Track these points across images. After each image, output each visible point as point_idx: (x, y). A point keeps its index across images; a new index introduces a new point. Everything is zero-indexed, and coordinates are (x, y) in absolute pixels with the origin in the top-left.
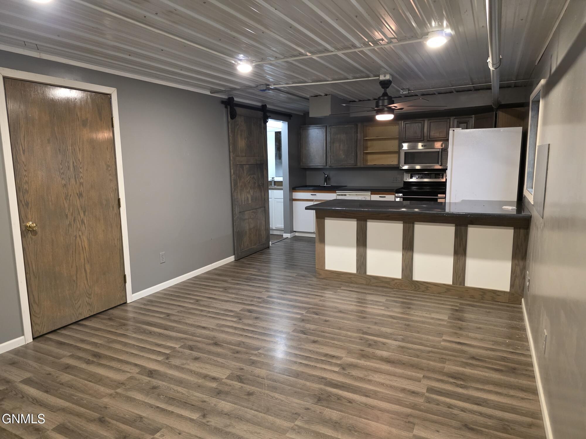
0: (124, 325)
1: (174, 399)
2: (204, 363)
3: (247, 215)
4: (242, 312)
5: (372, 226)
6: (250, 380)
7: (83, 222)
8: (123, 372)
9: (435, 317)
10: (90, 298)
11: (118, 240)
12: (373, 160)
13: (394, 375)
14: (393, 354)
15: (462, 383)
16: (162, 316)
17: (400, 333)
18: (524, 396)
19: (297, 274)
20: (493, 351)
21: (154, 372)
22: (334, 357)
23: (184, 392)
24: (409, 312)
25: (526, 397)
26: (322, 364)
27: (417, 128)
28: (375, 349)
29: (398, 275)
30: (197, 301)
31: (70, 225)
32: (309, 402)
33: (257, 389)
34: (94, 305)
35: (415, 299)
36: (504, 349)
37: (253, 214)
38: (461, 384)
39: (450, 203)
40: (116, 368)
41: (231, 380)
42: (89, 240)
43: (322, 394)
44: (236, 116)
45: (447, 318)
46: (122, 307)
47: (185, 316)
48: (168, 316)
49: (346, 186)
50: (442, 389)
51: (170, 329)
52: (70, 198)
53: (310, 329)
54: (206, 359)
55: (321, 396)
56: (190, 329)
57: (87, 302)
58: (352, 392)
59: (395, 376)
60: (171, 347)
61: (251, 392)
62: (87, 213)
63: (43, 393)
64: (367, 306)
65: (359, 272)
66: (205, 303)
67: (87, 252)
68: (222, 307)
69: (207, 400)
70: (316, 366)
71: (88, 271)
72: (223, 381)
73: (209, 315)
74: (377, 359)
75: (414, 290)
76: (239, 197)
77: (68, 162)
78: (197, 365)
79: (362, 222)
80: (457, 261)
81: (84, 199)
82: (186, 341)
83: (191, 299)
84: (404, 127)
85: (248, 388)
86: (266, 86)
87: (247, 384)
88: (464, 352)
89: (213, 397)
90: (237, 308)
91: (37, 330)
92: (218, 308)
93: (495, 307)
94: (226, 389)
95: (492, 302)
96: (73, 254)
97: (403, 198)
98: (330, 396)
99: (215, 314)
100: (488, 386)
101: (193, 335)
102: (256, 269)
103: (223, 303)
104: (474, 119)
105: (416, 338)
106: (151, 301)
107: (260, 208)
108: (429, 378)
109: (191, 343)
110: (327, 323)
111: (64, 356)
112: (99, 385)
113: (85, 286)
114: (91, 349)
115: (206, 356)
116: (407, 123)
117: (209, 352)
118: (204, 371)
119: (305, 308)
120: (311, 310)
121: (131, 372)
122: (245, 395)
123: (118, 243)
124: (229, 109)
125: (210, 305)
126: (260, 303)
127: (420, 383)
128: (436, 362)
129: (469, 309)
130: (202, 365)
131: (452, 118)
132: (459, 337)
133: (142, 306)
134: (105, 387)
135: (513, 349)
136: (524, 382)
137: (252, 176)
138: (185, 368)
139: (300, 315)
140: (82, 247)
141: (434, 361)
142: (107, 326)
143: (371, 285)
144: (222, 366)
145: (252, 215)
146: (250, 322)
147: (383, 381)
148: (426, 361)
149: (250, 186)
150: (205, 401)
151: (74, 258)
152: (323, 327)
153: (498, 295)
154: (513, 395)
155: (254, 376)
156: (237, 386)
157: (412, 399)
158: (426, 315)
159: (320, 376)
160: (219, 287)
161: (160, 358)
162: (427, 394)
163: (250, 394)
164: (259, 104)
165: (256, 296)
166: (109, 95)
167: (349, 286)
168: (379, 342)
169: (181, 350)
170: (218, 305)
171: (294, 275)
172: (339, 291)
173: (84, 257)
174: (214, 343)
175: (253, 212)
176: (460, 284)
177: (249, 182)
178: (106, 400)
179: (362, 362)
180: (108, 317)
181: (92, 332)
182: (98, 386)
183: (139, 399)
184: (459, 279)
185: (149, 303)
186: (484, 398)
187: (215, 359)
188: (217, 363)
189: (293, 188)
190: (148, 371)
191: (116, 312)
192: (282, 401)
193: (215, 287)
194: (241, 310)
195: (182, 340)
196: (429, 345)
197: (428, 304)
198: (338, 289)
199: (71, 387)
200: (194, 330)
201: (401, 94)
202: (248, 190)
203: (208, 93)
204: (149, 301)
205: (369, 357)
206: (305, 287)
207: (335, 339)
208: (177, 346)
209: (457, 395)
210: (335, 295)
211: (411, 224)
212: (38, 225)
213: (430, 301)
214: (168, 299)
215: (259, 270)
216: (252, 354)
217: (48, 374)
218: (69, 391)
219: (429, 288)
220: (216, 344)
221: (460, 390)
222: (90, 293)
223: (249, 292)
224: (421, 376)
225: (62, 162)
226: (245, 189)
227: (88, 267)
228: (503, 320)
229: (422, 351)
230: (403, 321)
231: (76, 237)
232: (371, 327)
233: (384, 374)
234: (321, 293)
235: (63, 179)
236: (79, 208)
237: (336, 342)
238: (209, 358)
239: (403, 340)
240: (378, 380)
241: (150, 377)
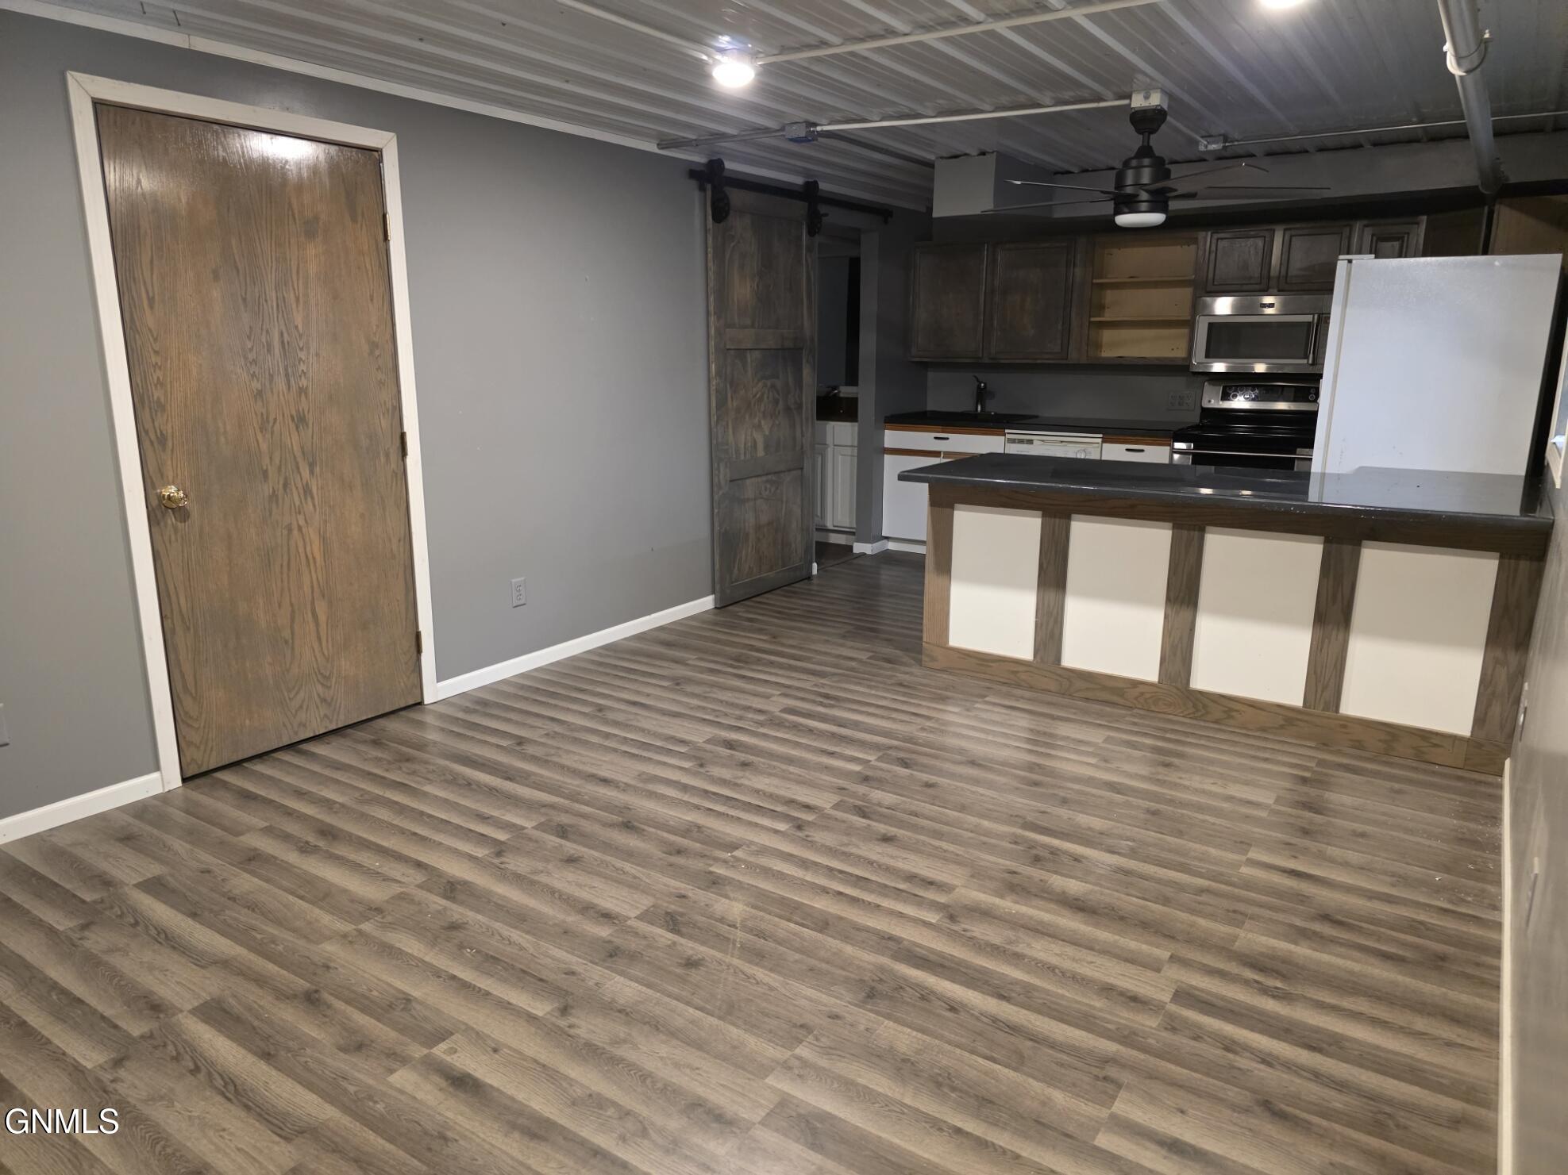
0: (409, 759)
1: (497, 959)
2: (589, 873)
3: (750, 487)
4: (709, 747)
5: (1085, 532)
6: (699, 928)
7: (307, 490)
8: (384, 880)
9: (1238, 795)
10: (329, 688)
11: (399, 541)
12: (1120, 345)
13: (1090, 946)
14: (1097, 888)
15: (1279, 984)
16: (504, 743)
17: (1128, 834)
18: (1455, 1036)
19: (871, 654)
20: (1390, 902)
21: (459, 887)
22: (931, 883)
23: (525, 945)
24: (1166, 775)
25: (1459, 1041)
26: (895, 899)
27: (1249, 252)
28: (1048, 871)
29: (1149, 672)
30: (601, 709)
31: (274, 497)
32: (841, 999)
33: (713, 952)
34: (338, 705)
35: (1189, 740)
36: (1422, 899)
37: (768, 486)
38: (1276, 988)
39: (1323, 475)
40: (369, 869)
41: (648, 922)
42: (324, 539)
43: (881, 980)
44: (727, 214)
45: (1271, 801)
46: (413, 715)
47: (562, 746)
48: (520, 744)
49: (1037, 417)
50: (1217, 996)
51: (518, 778)
52: (273, 427)
53: (879, 804)
54: (596, 863)
55: (879, 987)
56: (569, 781)
57: (318, 695)
58: (961, 983)
59: (1092, 949)
60: (514, 825)
61: (695, 958)
62: (318, 468)
63: (185, 917)
64: (1053, 752)
65: (1042, 659)
66: (620, 717)
67: (319, 570)
68: (660, 730)
69: (579, 969)
70: (879, 906)
71: (322, 618)
72: (629, 923)
73: (625, 748)
74: (1051, 900)
75: (1191, 716)
76: (731, 438)
77: (267, 332)
78: (571, 876)
79: (1057, 520)
80: (1323, 642)
81: (310, 430)
82: (552, 812)
83: (585, 703)
84: (1213, 248)
85: (690, 947)
86: (807, 127)
87: (690, 937)
88: (1302, 899)
89: (596, 964)
90: (698, 735)
91: (193, 759)
92: (649, 731)
93: (1421, 777)
94: (634, 945)
95: (1415, 764)
96: (282, 573)
97: (1194, 455)
98: (901, 988)
99: (639, 748)
100: (1352, 999)
101: (574, 797)
102: (766, 634)
103: (666, 719)
104: (1423, 226)
105: (1170, 851)
106: (485, 703)
107: (789, 470)
108: (1185, 963)
109: (565, 819)
110: (930, 791)
111: (250, 829)
112: (321, 908)
113: (315, 657)
114: (319, 817)
115: (596, 854)
116: (1222, 239)
117: (607, 847)
118: (585, 895)
119: (876, 747)
120: (893, 753)
121: (404, 883)
122: (680, 965)
123: (402, 550)
124: (709, 193)
125: (630, 723)
126: (761, 724)
127: (1158, 975)
128: (1216, 921)
129: (1343, 778)
130: (583, 878)
131: (1358, 226)
132: (1297, 855)
133: (461, 715)
134: (333, 914)
135: (1451, 902)
136: (1463, 997)
137: (769, 383)
138: (539, 882)
139: (861, 764)
140: (307, 557)
141: (1212, 917)
142: (366, 760)
143: (1071, 696)
144: (634, 885)
145: (766, 490)
146: (726, 773)
147: (1054, 960)
148: (1187, 915)
149: (762, 409)
150: (573, 973)
151: (286, 583)
152: (918, 800)
153: (1436, 745)
154: (1424, 1031)
155: (711, 917)
156: (663, 940)
157: (1126, 1017)
158: (1214, 788)
159: (885, 932)
160: (662, 677)
161: (480, 852)
162: (1173, 1008)
163: (691, 963)
164: (799, 181)
165: (754, 706)
166: (377, 151)
167: (1008, 695)
168: (1065, 853)
169: (537, 834)
170: (651, 722)
171: (864, 656)
172: (977, 705)
173: (312, 582)
174: (623, 822)
175: (767, 481)
176: (1326, 708)
177: (760, 400)
178: (330, 948)
179: (1008, 905)
180: (372, 737)
181: (327, 772)
182: (317, 911)
183: (410, 951)
184: (1322, 692)
185: (477, 707)
186: (1337, 1033)
187: (619, 864)
188: (622, 877)
189: (886, 417)
190: (445, 881)
191: (393, 726)
192: (771, 989)
193: (652, 675)
194: (708, 741)
195: (543, 810)
196: (1203, 871)
197: (1224, 758)
198: (977, 702)
199: (252, 907)
200: (578, 786)
201: (1204, 152)
202: (756, 421)
203: (652, 147)
204: (480, 703)
205: (1029, 892)
206: (888, 691)
207: (943, 835)
208: (527, 823)
209: (1256, 1016)
210: (968, 717)
211: (1196, 533)
212: (192, 495)
213: (1232, 749)
214: (526, 699)
215: (774, 637)
216: (716, 859)
217: (202, 872)
218: (245, 917)
219: (1234, 714)
220: (628, 826)
221: (1269, 1005)
222: (328, 674)
223: (737, 695)
224: (1166, 955)
225: (250, 333)
226: (747, 417)
227: (321, 609)
228: (1437, 817)
229: (1181, 887)
230: (1143, 799)
231: (290, 530)
232: (1048, 810)
233: (1061, 942)
234: (929, 708)
235: (253, 375)
236: (298, 454)
237: (945, 845)
238: (602, 861)
239: (1133, 854)
240: (1042, 956)
241: (447, 898)
